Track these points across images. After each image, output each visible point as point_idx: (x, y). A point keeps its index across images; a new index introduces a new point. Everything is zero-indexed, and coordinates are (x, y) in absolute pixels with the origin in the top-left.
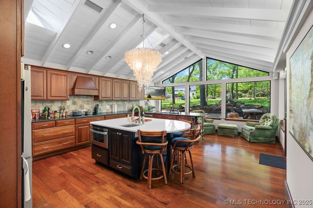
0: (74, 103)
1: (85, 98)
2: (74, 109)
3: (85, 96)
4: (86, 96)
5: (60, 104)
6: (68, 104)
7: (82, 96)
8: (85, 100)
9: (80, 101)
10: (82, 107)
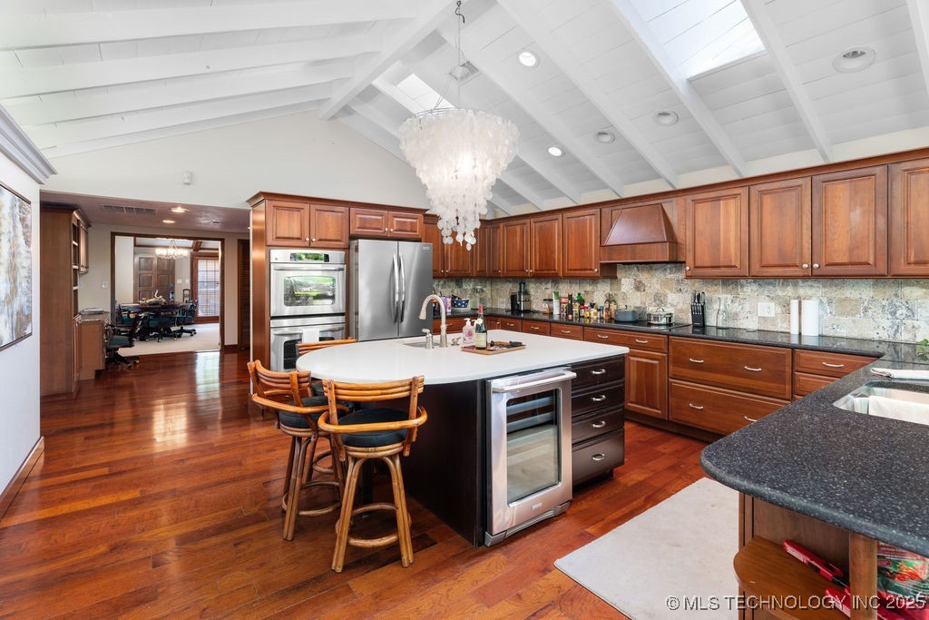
0: (639, 287)
1: (668, 271)
2: (638, 304)
3: (669, 266)
4: (673, 265)
5: (609, 288)
6: (624, 289)
7: (660, 265)
8: (669, 276)
9: (655, 280)
10: (659, 299)
